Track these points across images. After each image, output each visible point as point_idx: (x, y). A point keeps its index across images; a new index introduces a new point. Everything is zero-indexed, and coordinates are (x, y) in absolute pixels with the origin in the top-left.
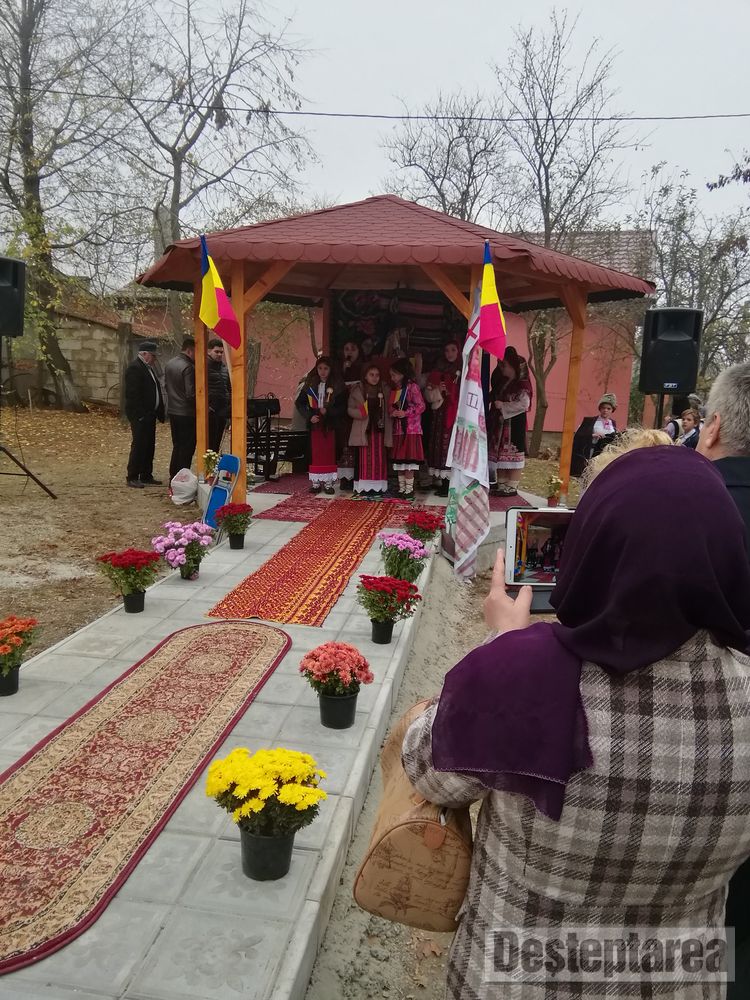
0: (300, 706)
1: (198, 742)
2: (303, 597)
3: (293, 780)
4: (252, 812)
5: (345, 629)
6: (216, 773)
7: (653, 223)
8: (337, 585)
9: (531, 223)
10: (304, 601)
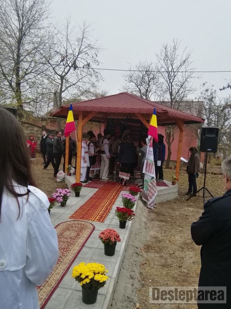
0: (98, 248)
1: (67, 259)
2: (98, 213)
3: (99, 273)
4: (86, 283)
5: (111, 224)
6: (75, 270)
7: (203, 100)
8: (108, 209)
9: (167, 99)
10: (98, 214)
